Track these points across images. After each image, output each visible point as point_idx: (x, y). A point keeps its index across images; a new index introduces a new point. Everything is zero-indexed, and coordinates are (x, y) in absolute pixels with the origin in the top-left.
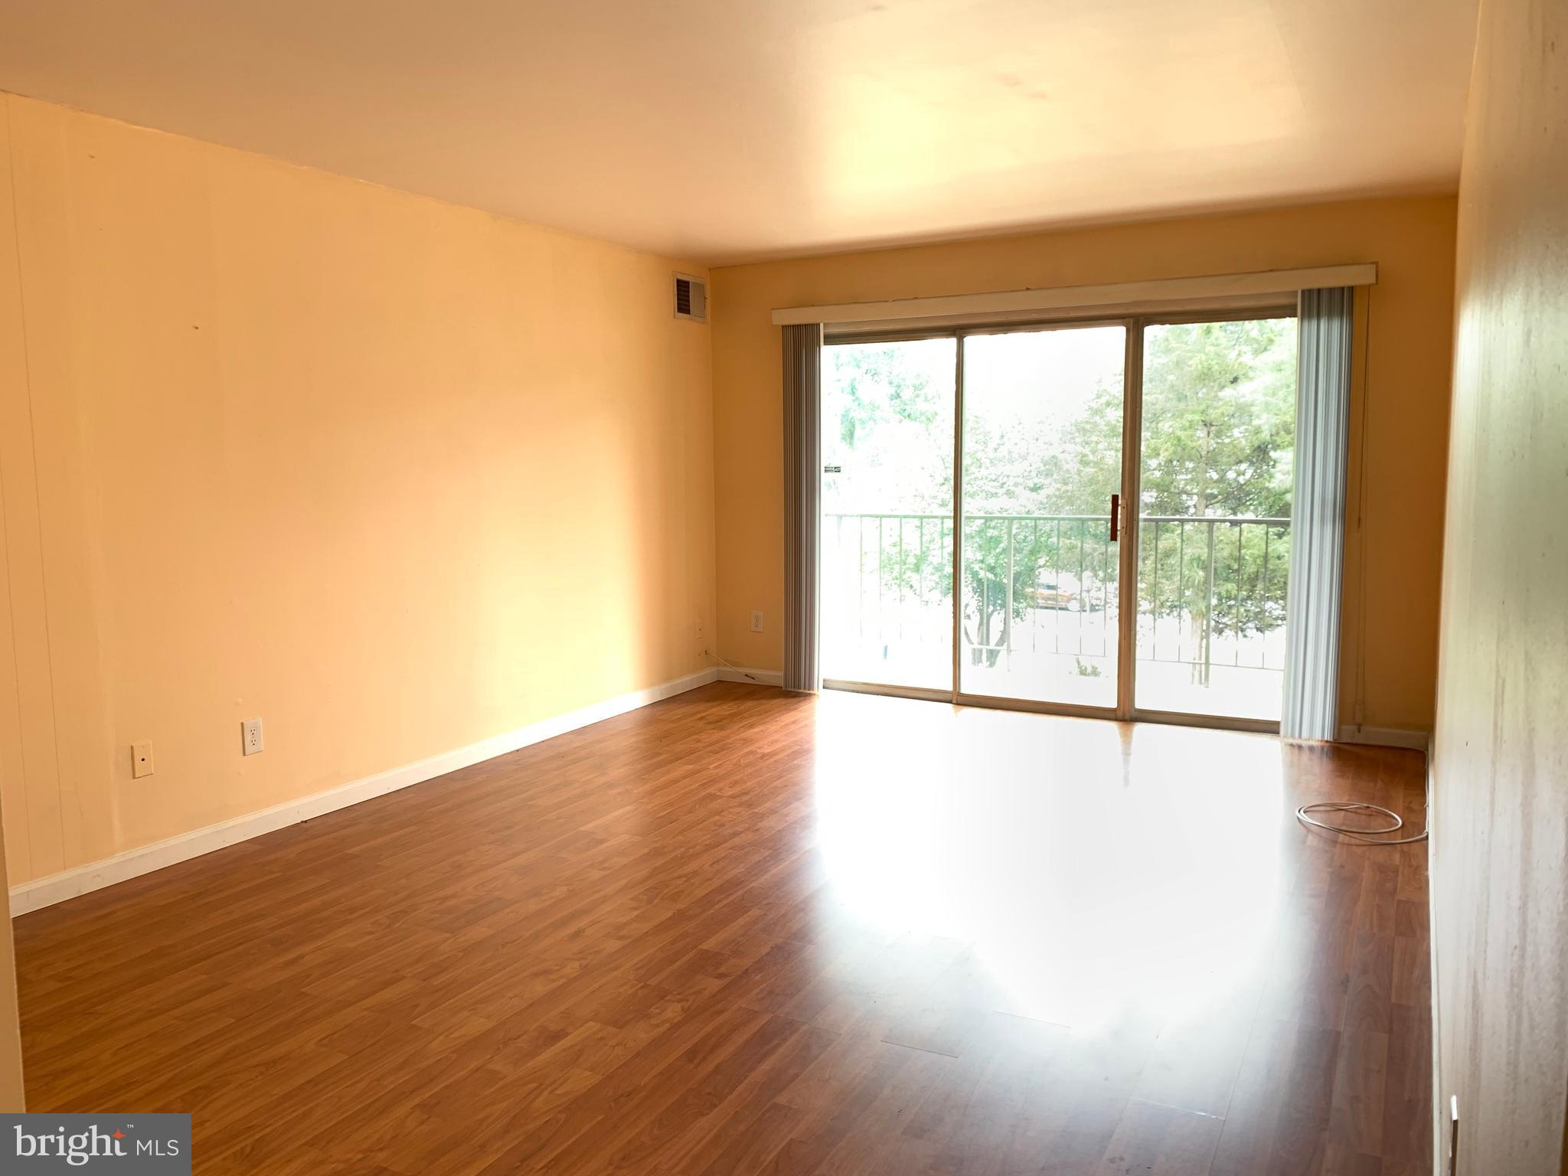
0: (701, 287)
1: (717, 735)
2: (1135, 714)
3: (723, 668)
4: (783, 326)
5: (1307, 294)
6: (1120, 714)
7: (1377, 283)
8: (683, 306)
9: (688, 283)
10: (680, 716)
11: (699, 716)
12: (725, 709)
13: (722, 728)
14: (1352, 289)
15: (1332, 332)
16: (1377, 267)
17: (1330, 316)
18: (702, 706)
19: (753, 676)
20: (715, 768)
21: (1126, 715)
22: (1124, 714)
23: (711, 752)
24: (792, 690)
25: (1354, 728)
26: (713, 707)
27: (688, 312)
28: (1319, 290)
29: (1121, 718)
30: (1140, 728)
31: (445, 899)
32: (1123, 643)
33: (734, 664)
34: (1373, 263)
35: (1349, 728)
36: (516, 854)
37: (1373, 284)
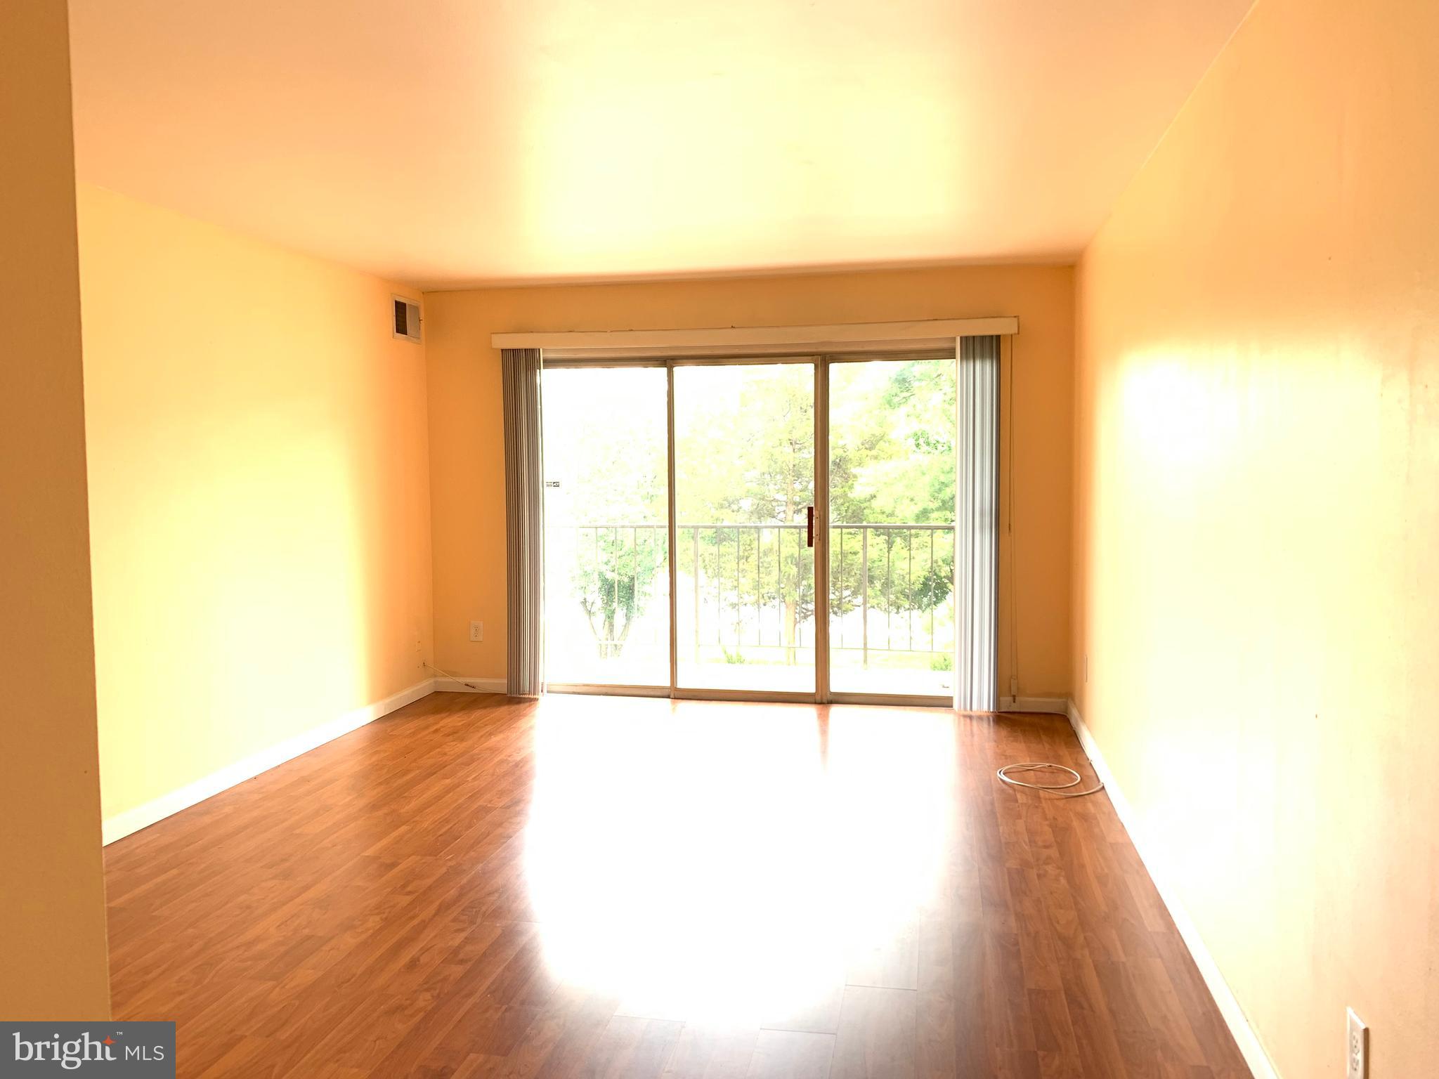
0: (416, 309)
1: (461, 747)
2: (830, 697)
3: (440, 679)
4: (502, 350)
5: (966, 340)
6: (818, 699)
7: (1018, 333)
8: (401, 328)
9: (405, 305)
10: (413, 730)
11: (432, 729)
12: (454, 720)
13: (462, 740)
14: (998, 337)
15: (984, 370)
16: (1018, 319)
17: (983, 357)
18: (431, 719)
19: (473, 685)
20: (474, 779)
21: (823, 699)
22: (822, 698)
23: (462, 764)
24: (515, 696)
25: (1011, 699)
26: (442, 719)
27: (405, 332)
28: (974, 337)
29: (820, 701)
30: (835, 710)
31: (249, 944)
32: (819, 636)
33: (454, 674)
34: (1015, 317)
35: (1006, 700)
36: (307, 888)
37: (1015, 334)
